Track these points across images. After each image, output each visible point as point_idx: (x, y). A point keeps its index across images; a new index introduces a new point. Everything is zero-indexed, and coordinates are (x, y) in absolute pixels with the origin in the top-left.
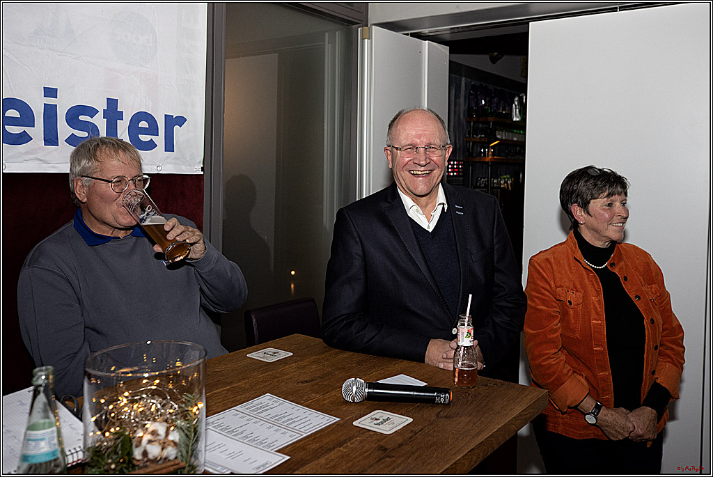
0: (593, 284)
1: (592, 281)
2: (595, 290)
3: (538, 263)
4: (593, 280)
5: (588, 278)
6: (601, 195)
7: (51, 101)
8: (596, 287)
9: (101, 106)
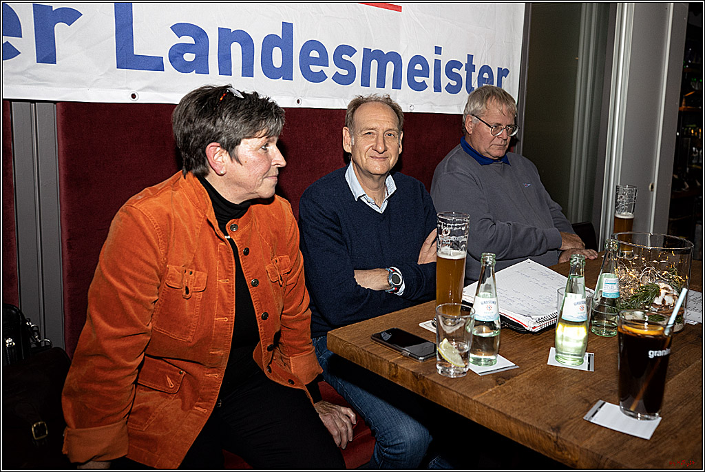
0: (222, 259)
1: (221, 254)
2: (225, 269)
3: (145, 217)
4: (223, 253)
5: (216, 250)
6: (257, 134)
7: (438, 57)
8: (226, 263)
9: (464, 61)
